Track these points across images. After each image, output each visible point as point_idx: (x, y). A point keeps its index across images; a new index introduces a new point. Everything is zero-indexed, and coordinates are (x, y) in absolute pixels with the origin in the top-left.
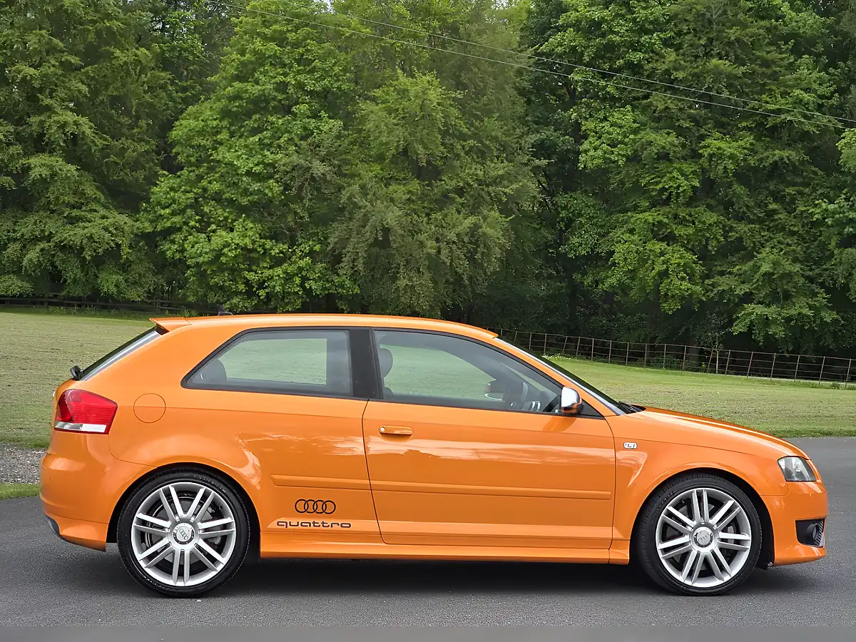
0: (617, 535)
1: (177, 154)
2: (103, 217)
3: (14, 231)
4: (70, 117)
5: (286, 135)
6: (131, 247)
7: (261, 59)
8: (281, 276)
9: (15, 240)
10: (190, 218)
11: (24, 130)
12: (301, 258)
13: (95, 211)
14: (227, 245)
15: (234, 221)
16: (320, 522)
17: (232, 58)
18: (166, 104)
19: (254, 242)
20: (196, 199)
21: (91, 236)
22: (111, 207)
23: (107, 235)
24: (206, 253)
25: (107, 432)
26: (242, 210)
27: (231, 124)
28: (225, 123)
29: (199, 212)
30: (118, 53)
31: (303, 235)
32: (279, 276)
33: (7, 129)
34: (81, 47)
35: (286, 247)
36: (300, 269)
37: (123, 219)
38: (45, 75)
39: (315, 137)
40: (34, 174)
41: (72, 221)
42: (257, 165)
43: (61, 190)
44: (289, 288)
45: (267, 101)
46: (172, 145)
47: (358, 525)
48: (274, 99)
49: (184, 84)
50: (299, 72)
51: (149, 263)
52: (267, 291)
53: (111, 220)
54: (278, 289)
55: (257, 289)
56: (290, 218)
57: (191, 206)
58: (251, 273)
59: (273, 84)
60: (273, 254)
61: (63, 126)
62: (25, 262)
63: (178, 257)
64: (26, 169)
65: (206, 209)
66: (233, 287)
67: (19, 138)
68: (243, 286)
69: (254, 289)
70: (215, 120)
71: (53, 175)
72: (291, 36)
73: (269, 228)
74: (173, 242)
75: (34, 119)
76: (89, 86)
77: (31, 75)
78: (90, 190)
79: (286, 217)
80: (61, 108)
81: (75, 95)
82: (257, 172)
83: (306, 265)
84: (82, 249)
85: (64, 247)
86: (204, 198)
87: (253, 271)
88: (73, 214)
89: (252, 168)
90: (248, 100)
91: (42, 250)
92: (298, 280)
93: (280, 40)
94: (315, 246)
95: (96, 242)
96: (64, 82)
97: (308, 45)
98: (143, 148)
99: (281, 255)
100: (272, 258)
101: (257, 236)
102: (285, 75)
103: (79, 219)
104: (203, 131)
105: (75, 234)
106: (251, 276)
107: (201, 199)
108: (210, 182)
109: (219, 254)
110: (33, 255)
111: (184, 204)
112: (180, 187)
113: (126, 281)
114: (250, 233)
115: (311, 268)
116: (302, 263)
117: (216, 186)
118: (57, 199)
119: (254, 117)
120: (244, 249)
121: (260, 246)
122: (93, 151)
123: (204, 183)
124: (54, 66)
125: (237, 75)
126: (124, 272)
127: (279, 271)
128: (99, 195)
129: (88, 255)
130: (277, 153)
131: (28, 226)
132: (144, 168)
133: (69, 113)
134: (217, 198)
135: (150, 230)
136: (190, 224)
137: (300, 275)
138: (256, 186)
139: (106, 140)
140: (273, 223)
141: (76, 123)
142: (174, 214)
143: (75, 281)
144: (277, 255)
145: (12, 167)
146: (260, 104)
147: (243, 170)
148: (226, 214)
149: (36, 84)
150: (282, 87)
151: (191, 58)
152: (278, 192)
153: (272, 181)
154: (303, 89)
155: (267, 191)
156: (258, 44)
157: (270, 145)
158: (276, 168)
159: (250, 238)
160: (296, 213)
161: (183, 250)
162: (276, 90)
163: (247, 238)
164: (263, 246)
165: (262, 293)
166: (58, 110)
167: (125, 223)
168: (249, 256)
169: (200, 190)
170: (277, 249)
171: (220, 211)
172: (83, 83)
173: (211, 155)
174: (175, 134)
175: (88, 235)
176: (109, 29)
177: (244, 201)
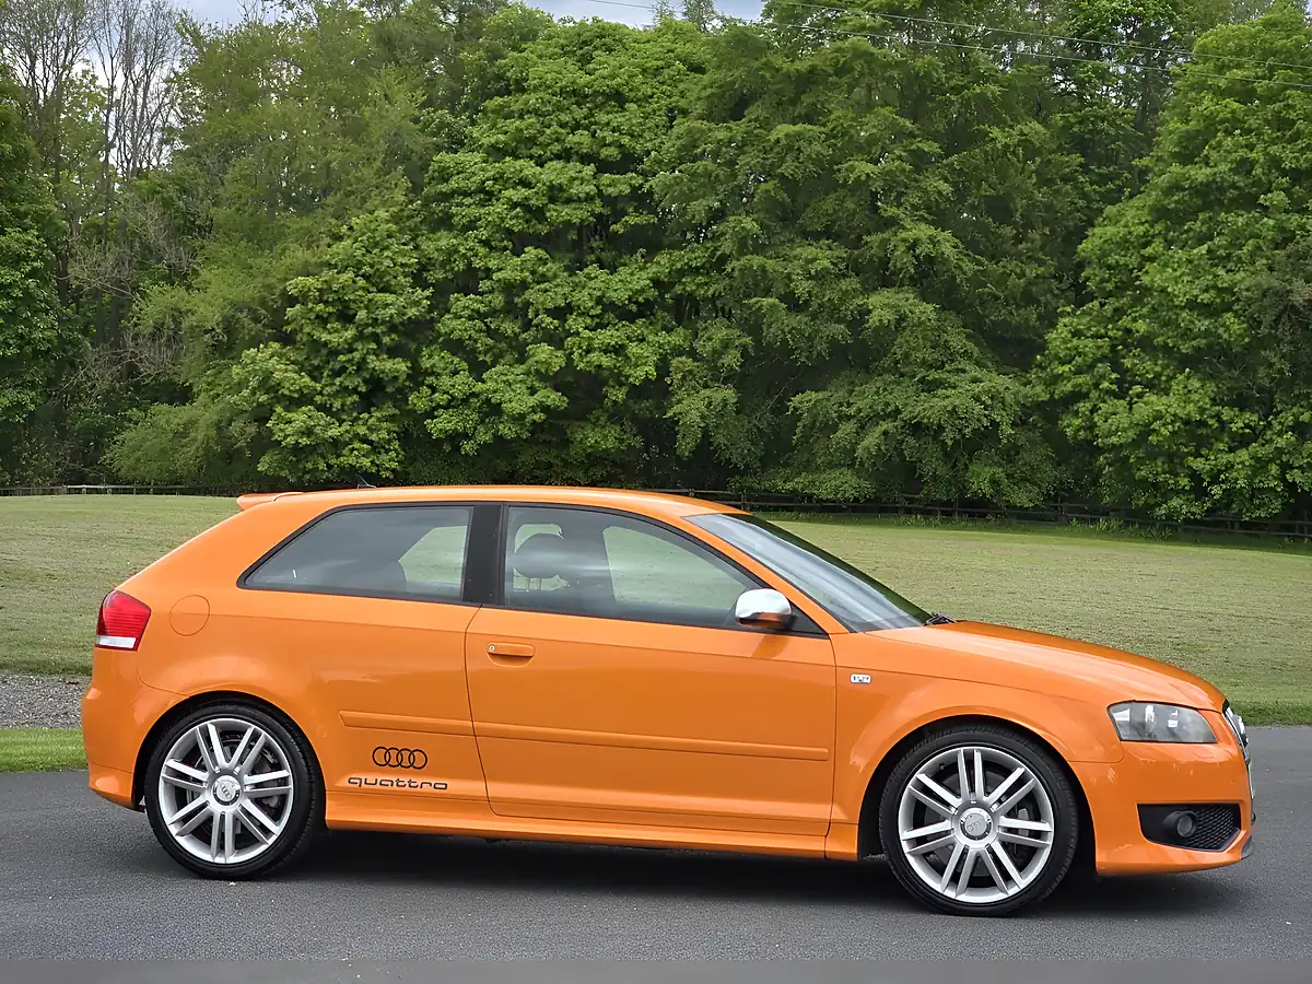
0: (838, 814)
1: (1088, 279)
2: (975, 380)
3: (849, 405)
4: (923, 231)
5: (1250, 242)
6: (1013, 425)
7: (1211, 125)
8: (1247, 464)
9: (849, 418)
10: (1103, 377)
11: (861, 255)
12: (1280, 434)
13: (964, 371)
14: (1158, 416)
15: (1170, 379)
16: (406, 780)
17: (1172, 128)
18: (1072, 203)
19: (1202, 410)
20: (1113, 348)
21: (954, 409)
22: (989, 364)
23: (978, 408)
24: (1124, 430)
25: (136, 647)
26: (1184, 362)
27: (1168, 229)
28: (1159, 227)
29: (1116, 366)
30: (995, 132)
31: (1284, 398)
32: (1242, 463)
33: (836, 253)
34: (941, 126)
35: (1255, 417)
36: (1279, 451)
37: (1001, 382)
38: (889, 173)
39: (1298, 243)
40: (873, 320)
41: (930, 387)
42: (1206, 290)
43: (911, 343)
44: (1261, 481)
45: (1221, 189)
46: (1081, 266)
47: (456, 787)
48: (1234, 186)
49: (1104, 170)
50: (1273, 142)
51: (1046, 449)
52: (1224, 487)
53: (985, 385)
54: (1241, 483)
55: (1210, 484)
56: (1262, 372)
57: (1103, 359)
58: (1198, 459)
59: (1232, 162)
60: (1234, 429)
61: (913, 246)
62: (859, 452)
63: (1082, 437)
64: (865, 312)
65: (1128, 363)
66: (1171, 481)
67: (855, 268)
68: (1186, 480)
69: (1205, 484)
70: (1143, 224)
71: (902, 318)
72: (1261, 86)
73: (1228, 388)
74: (1076, 414)
75: (874, 239)
76: (954, 184)
77: (868, 175)
78: (957, 340)
79: (1256, 371)
80: (912, 220)
81: (932, 199)
82: (1205, 301)
83: (1287, 445)
84: (941, 428)
85: (917, 428)
86: (1126, 346)
87: (1202, 456)
88: (930, 378)
89: (1196, 297)
90: (1192, 191)
91: (885, 433)
92: (1274, 469)
93: (1245, 93)
94: (1302, 414)
95: (962, 419)
96: (916, 181)
97: (1289, 97)
98: (1032, 271)
99: (1247, 431)
100: (1233, 435)
101: (1207, 400)
102: (1251, 147)
103: (938, 384)
104: (1127, 241)
105: (930, 408)
106: (1198, 464)
107: (1120, 347)
108: (1135, 320)
109: (1146, 430)
110: (871, 440)
111: (1091, 355)
112: (1089, 329)
113: (1009, 476)
114: (1195, 397)
115: (1295, 449)
116: (1281, 442)
117: (1141, 327)
118: (906, 356)
119: (1201, 216)
120: (1187, 422)
121: (1212, 417)
122: (958, 280)
123: (1125, 321)
124: (900, 158)
125: (1180, 152)
126: (1009, 462)
127: (1243, 455)
128: (971, 346)
129: (949, 437)
130: (1238, 271)
131: (867, 397)
132: (1038, 302)
133: (923, 226)
134: (1146, 343)
135: (1045, 397)
136: (1101, 387)
137: (1278, 462)
138: (1203, 324)
139: (979, 263)
140: (1237, 380)
141: (931, 239)
142: (1078, 372)
143: (935, 477)
144: (1240, 431)
145: (846, 310)
146: (1209, 197)
147: (1181, 300)
148: (1158, 369)
149: (876, 186)
150: (1244, 166)
151: (1112, 132)
152: (1238, 332)
153: (1229, 315)
154: (1278, 168)
155: (1221, 331)
156: (1208, 103)
157: (1228, 257)
158: (1234, 294)
159: (1195, 404)
160: (1271, 365)
161: (1092, 427)
162: (1235, 171)
163: (1192, 405)
164: (1218, 416)
165: (1216, 491)
166: (908, 223)
167: (1007, 388)
168: (1196, 433)
169: (1120, 333)
170: (1239, 421)
171: (1148, 364)
172: (946, 180)
173: (1137, 278)
174: (1085, 248)
175: (950, 408)
176: (981, 96)
177: (1185, 348)
